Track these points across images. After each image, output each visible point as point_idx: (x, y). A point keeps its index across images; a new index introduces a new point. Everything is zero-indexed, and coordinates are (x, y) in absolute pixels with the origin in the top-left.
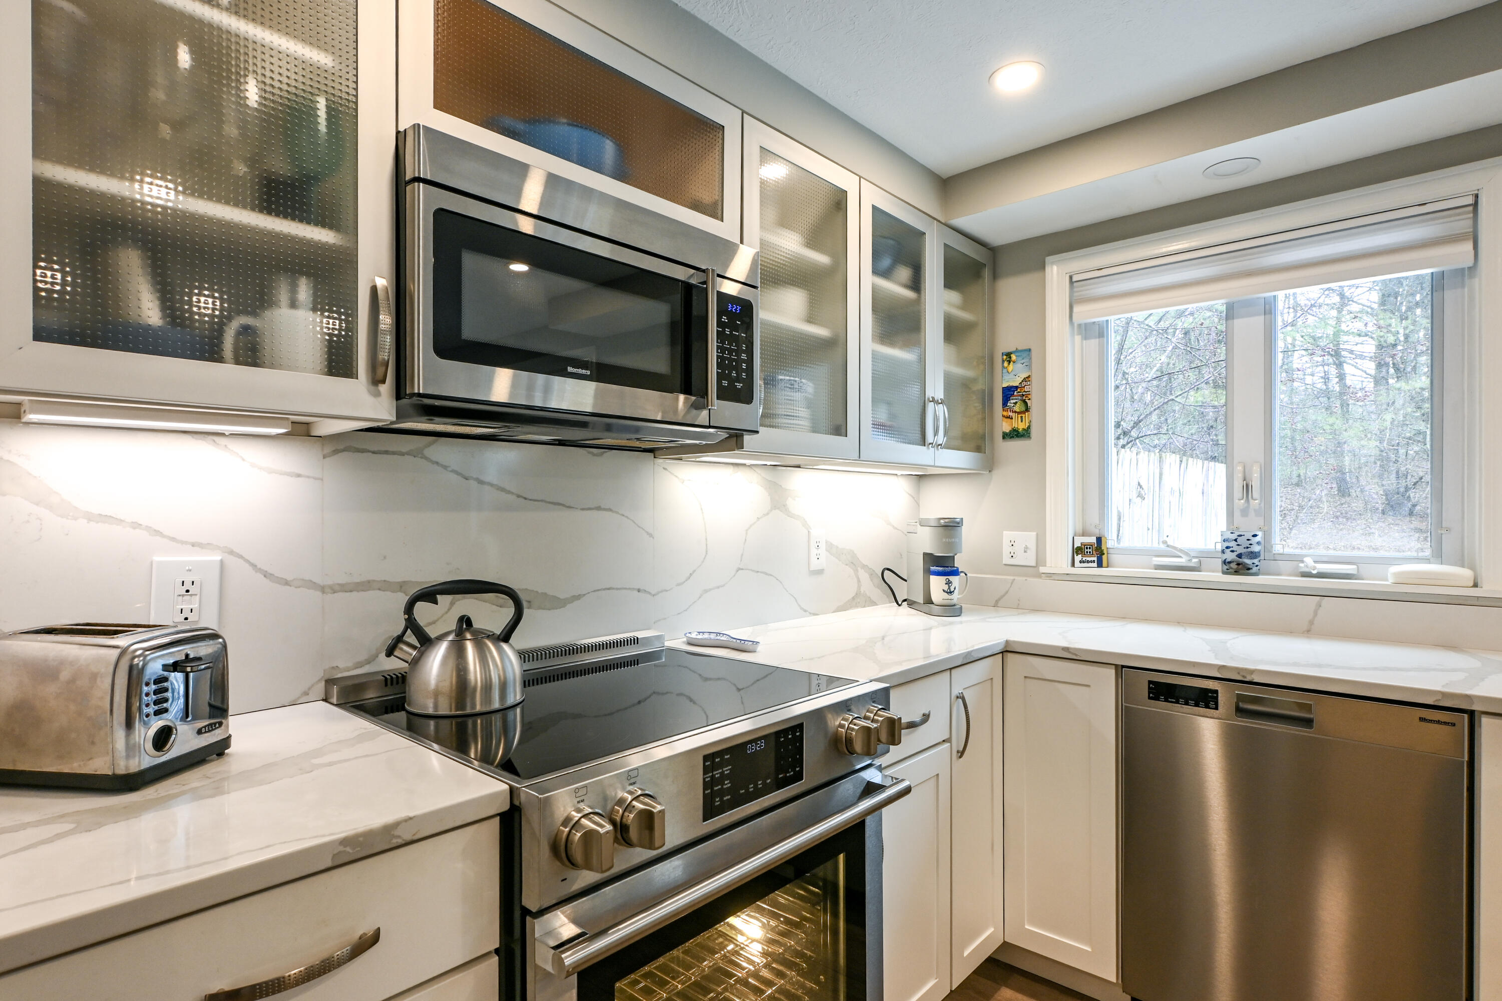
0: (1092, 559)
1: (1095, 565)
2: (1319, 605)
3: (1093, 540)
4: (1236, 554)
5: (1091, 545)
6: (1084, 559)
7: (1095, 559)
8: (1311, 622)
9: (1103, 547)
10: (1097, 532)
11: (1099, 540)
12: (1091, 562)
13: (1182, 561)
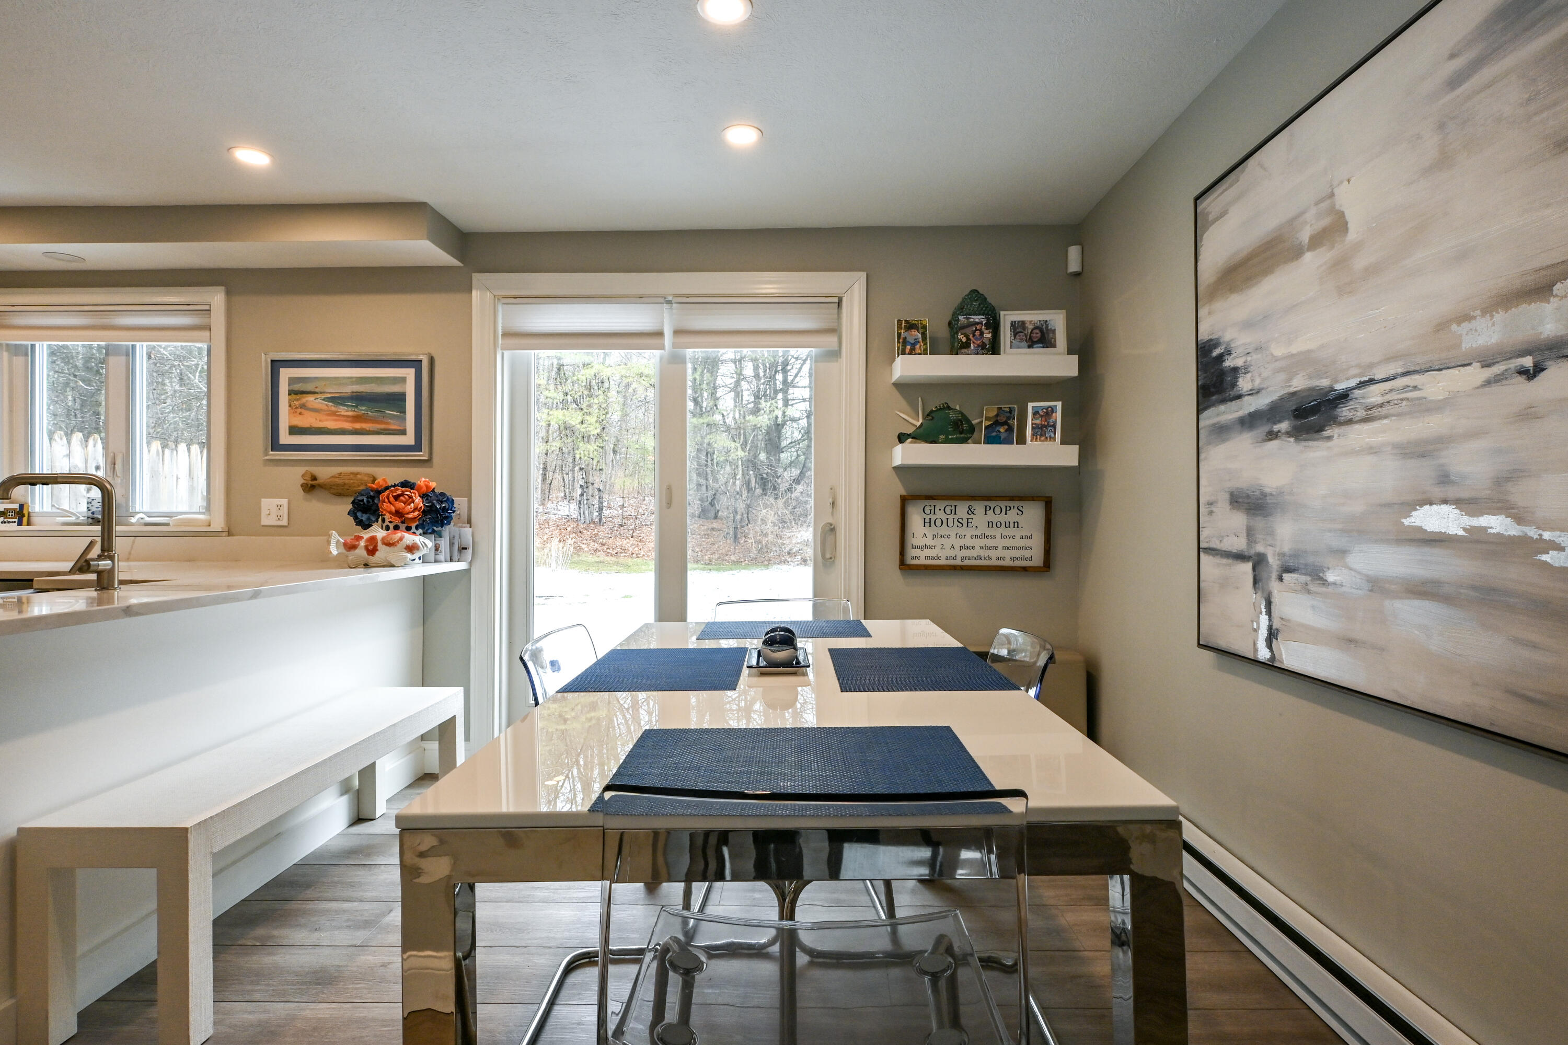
0: (14, 520)
1: (16, 524)
2: (134, 542)
3: (16, 506)
4: (91, 512)
5: (14, 510)
6: (6, 520)
7: (16, 520)
8: (130, 553)
9: (25, 512)
10: (22, 501)
11: (21, 506)
12: (12, 522)
13: (73, 519)
